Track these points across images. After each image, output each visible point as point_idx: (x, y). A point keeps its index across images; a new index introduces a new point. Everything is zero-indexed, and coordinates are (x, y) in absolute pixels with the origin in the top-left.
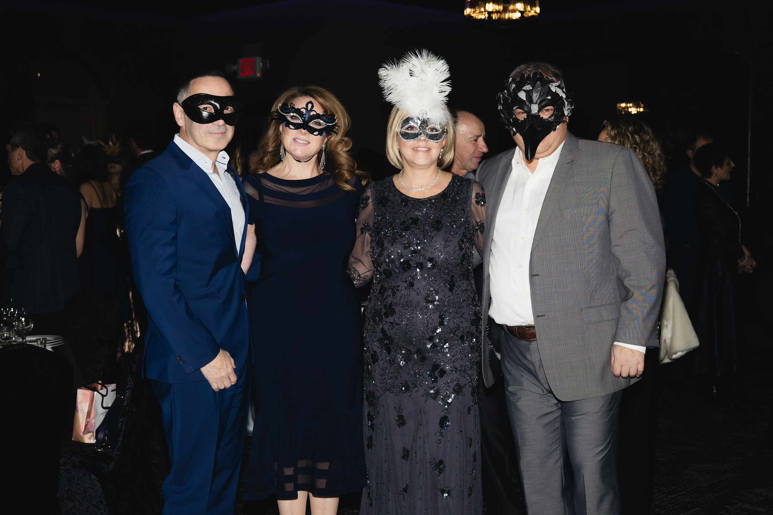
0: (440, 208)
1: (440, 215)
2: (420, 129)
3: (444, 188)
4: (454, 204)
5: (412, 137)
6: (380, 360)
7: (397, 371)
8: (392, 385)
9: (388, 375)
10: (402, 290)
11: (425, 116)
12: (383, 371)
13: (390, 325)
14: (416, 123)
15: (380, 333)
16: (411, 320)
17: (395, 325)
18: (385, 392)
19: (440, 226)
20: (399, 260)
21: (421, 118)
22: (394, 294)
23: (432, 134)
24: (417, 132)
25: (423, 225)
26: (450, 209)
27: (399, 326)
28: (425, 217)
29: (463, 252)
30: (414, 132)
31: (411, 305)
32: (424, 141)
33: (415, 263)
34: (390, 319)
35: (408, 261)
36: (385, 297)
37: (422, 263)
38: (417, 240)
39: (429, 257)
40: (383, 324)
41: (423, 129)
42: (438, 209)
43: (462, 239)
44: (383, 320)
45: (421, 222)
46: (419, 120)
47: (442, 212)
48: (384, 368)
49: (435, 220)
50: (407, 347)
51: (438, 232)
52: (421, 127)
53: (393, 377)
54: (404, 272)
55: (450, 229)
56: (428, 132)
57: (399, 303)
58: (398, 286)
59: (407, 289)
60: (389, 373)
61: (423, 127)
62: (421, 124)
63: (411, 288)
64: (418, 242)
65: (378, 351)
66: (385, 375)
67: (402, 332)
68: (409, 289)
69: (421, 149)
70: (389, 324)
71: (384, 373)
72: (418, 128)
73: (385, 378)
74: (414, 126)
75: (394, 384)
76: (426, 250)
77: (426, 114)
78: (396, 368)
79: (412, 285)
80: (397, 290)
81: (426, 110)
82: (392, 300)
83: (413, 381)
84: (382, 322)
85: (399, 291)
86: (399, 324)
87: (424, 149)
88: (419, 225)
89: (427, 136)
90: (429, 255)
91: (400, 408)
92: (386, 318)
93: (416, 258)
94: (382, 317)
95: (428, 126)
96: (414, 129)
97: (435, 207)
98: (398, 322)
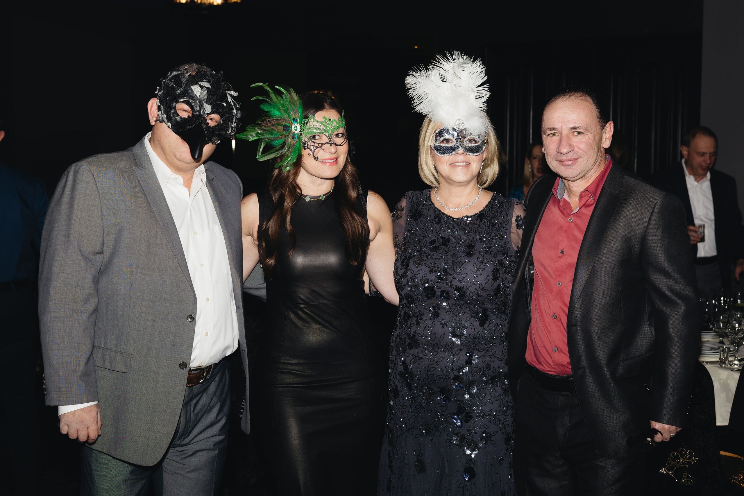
0: (474, 230)
1: (474, 238)
2: (457, 141)
3: (482, 209)
4: (491, 227)
5: (448, 151)
6: (400, 396)
7: (418, 410)
8: (412, 426)
9: (408, 414)
10: (426, 320)
11: (461, 126)
12: (403, 408)
13: (413, 359)
14: (452, 135)
15: (401, 365)
16: (435, 355)
17: (417, 359)
18: (404, 432)
19: (471, 251)
20: (423, 285)
21: (457, 129)
22: (418, 324)
23: (471, 146)
24: (453, 144)
25: (453, 247)
26: (485, 232)
27: (422, 360)
28: (457, 239)
29: (498, 282)
30: (450, 146)
31: (435, 338)
32: (463, 155)
33: (440, 290)
34: (414, 351)
35: (433, 287)
36: (408, 325)
37: (448, 291)
38: (446, 264)
39: (456, 286)
40: (405, 356)
41: (460, 141)
42: (472, 232)
43: (497, 267)
44: (407, 352)
45: (452, 243)
46: (456, 131)
47: (477, 234)
48: (404, 405)
49: (467, 244)
50: (429, 386)
51: (469, 258)
52: (458, 139)
53: (413, 417)
54: (428, 299)
55: (483, 255)
56: (467, 145)
57: (422, 334)
58: (423, 315)
59: (432, 319)
60: (409, 411)
61: (460, 139)
62: (458, 136)
63: (436, 318)
64: (446, 267)
65: (399, 385)
66: (405, 413)
67: (424, 368)
68: (434, 320)
69: (459, 164)
70: (411, 357)
71: (404, 411)
72: (454, 140)
73: (405, 417)
74: (450, 138)
75: (414, 425)
76: (453, 277)
77: (463, 124)
78: (417, 407)
79: (436, 315)
80: (422, 319)
81: (463, 120)
82: (416, 329)
83: (435, 424)
84: (405, 354)
85: (423, 320)
86: (422, 358)
87: (462, 164)
88: (449, 247)
89: (465, 149)
90: (456, 283)
91: (420, 452)
92: (410, 350)
93: (441, 285)
94: (406, 348)
95: (466, 137)
96: (450, 141)
97: (470, 229)
98: (422, 356)
